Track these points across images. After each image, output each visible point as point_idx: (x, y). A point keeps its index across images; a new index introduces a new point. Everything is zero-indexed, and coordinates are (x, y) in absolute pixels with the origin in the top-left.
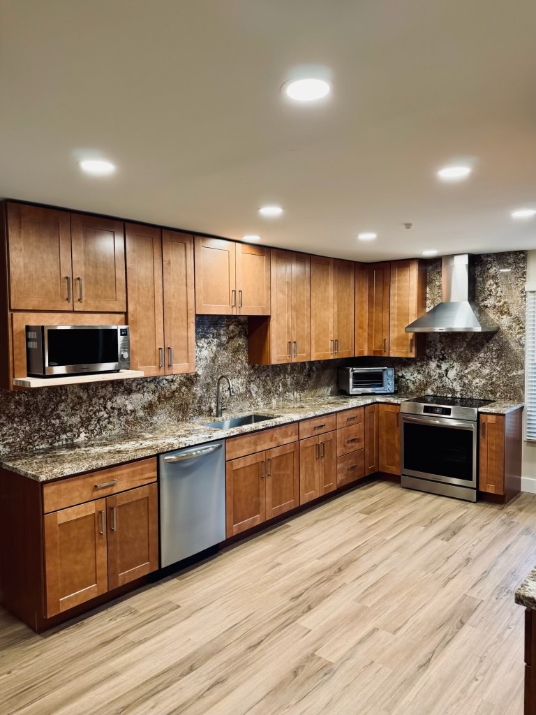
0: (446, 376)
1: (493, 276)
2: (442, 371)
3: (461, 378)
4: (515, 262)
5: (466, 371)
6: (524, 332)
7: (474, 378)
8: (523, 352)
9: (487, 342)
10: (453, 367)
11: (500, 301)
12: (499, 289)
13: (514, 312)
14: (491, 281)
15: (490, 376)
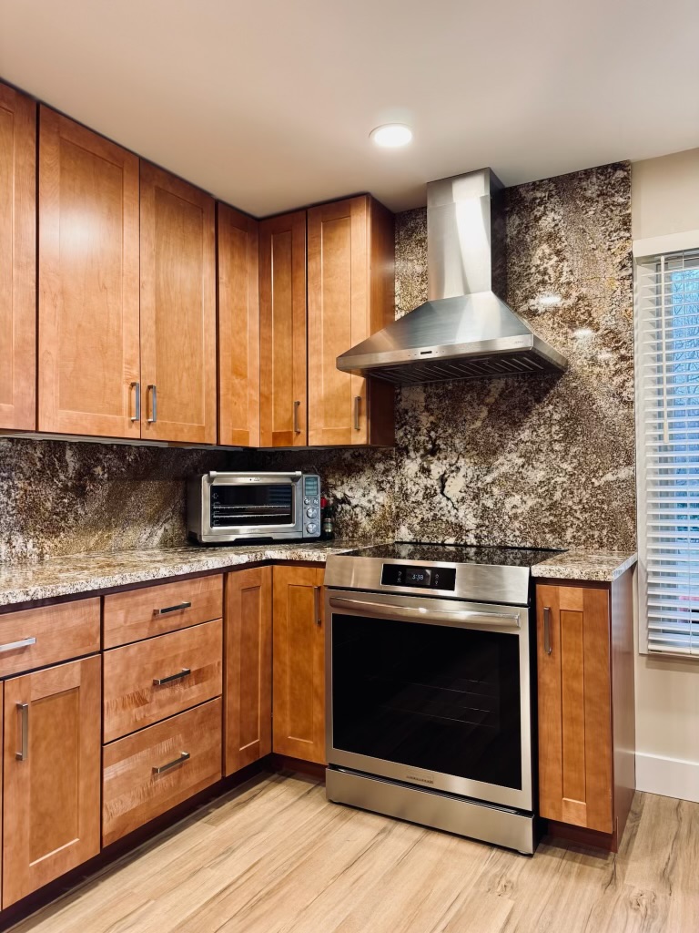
0: (442, 493)
1: (550, 235)
2: (433, 481)
3: (476, 497)
4: (601, 194)
5: (489, 479)
6: (631, 367)
7: (507, 495)
8: (630, 420)
9: (539, 400)
10: (458, 469)
11: (567, 296)
12: (565, 266)
13: (605, 319)
14: (545, 248)
15: (548, 487)
